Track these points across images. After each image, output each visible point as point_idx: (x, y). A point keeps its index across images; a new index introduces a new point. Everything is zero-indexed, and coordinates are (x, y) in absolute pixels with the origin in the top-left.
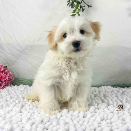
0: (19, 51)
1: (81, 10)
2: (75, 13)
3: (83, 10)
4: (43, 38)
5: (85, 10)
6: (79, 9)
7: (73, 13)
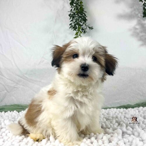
0: (19, 76)
1: (83, 32)
2: (77, 35)
3: (85, 32)
4: (43, 61)
5: (87, 32)
6: (81, 32)
7: (75, 36)
